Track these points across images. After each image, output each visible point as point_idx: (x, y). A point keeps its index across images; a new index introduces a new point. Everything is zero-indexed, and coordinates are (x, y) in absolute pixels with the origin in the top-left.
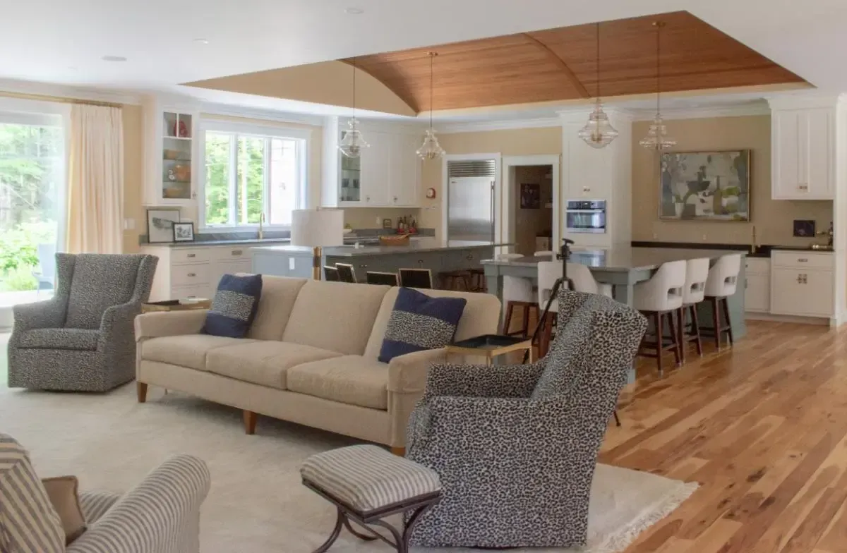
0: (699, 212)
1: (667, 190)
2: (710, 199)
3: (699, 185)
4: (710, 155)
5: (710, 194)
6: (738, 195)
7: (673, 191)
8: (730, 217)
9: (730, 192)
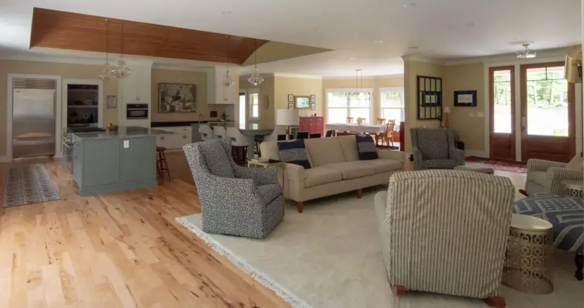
0: (177, 109)
1: (163, 99)
2: (181, 104)
3: (177, 98)
4: (181, 85)
5: (181, 101)
6: (192, 102)
7: (166, 100)
8: (189, 110)
9: (189, 101)
